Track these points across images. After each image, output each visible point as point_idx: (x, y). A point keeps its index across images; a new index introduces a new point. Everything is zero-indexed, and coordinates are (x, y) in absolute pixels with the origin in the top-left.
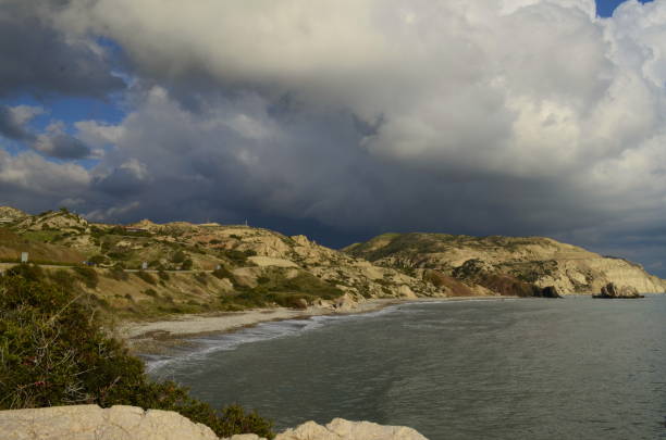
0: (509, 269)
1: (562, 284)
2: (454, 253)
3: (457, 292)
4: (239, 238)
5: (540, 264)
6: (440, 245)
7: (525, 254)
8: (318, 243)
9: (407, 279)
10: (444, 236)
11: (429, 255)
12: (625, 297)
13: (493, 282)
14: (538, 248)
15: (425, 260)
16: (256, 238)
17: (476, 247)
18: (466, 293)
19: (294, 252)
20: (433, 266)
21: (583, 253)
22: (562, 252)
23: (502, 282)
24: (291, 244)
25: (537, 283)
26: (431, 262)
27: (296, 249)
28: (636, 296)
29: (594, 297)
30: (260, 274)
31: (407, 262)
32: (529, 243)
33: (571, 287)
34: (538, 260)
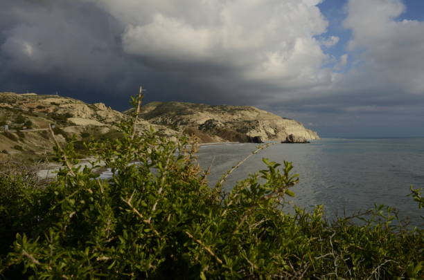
0: (231, 125)
1: (262, 134)
2: (199, 115)
3: (205, 140)
4: (58, 105)
5: (249, 122)
6: (189, 110)
7: (240, 116)
8: (113, 109)
9: (173, 132)
10: (190, 104)
11: (183, 116)
12: (299, 143)
13: (224, 134)
14: (247, 113)
15: (181, 120)
16: (69, 105)
17: (211, 112)
18: (209, 141)
19: (97, 114)
20: (186, 124)
21: (273, 116)
22: (261, 115)
23: (229, 134)
24: (95, 109)
25: (248, 134)
26: (184, 121)
27: (98, 112)
28: (305, 142)
29: (282, 142)
30: (82, 131)
31: (169, 121)
32: (242, 110)
33: (266, 136)
34: (248, 120)
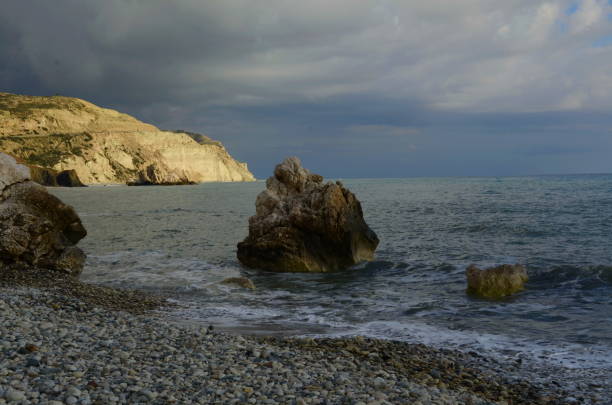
0: (16, 145)
1: (97, 168)
5: (66, 138)
7: (44, 122)
12: (168, 184)
14: (64, 115)
22: (101, 120)
25: (57, 166)
29: (130, 184)
32: (50, 106)
33: (110, 173)
34: (64, 132)
